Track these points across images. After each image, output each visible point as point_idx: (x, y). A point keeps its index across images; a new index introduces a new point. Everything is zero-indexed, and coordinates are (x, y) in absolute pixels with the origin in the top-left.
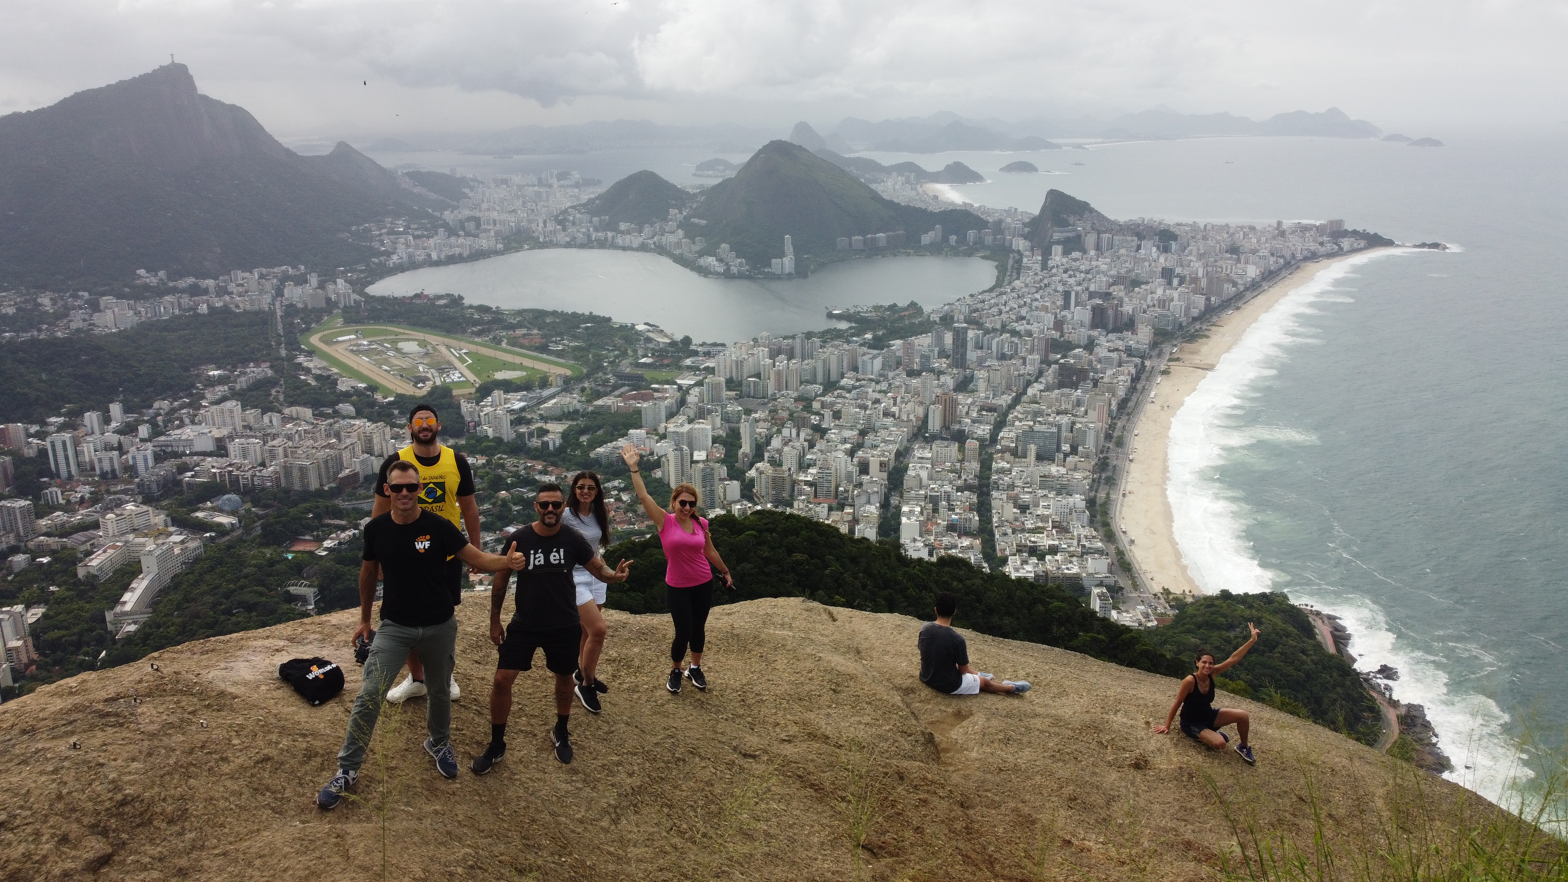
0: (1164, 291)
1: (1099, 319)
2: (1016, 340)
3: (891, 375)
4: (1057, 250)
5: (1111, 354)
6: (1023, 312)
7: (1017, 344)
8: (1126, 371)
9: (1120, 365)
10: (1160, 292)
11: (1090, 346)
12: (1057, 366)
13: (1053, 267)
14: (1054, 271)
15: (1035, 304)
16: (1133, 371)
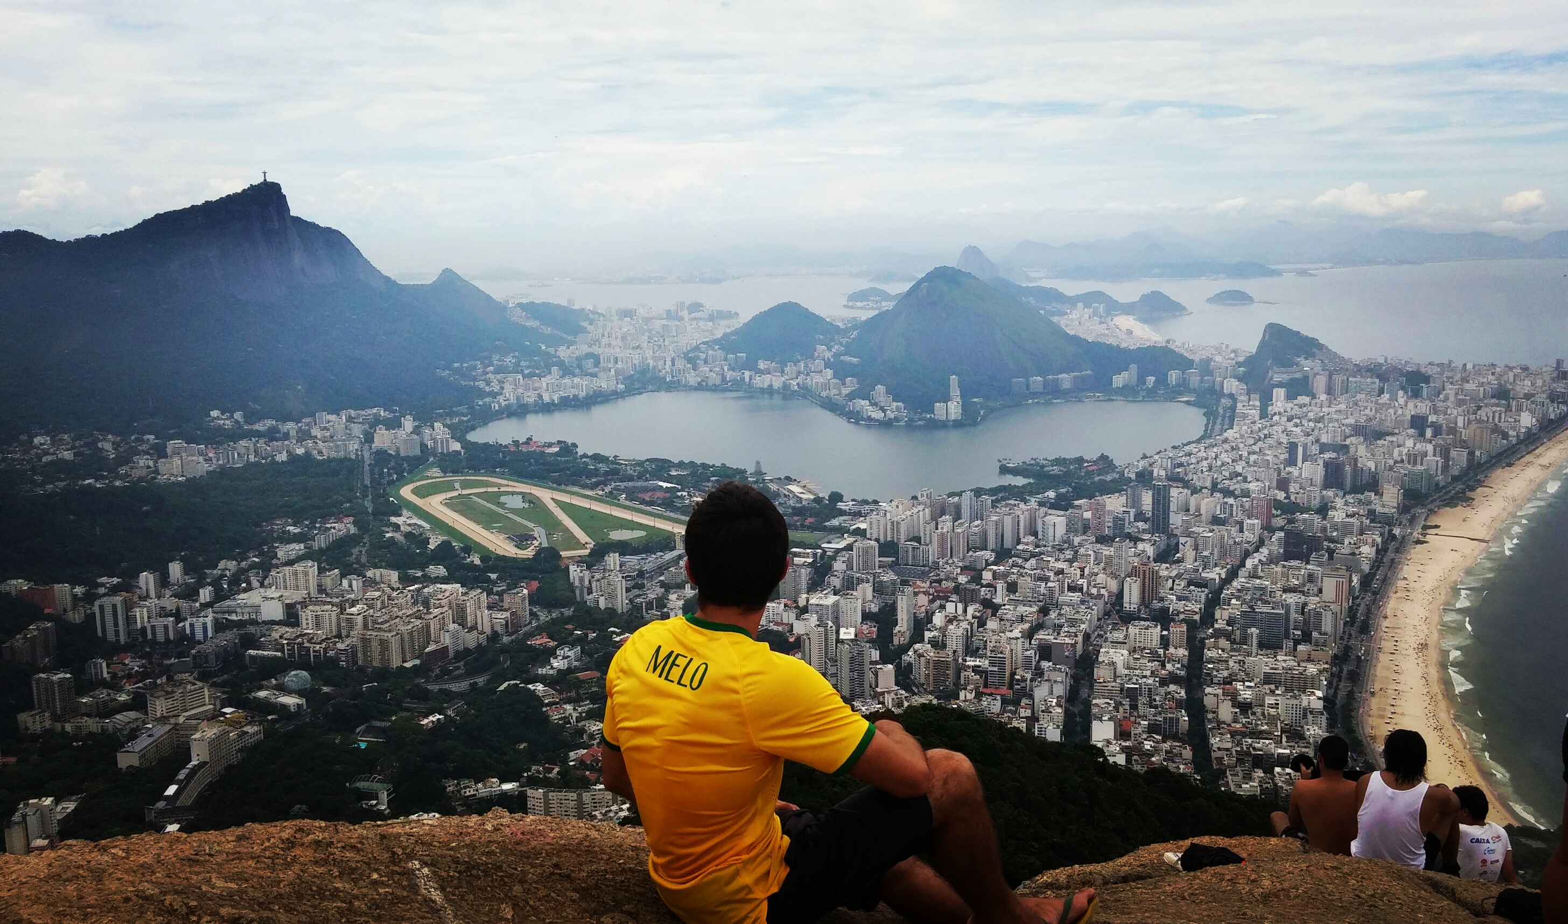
0: (1415, 444)
1: (1333, 476)
2: (1231, 501)
3: (1077, 540)
4: (1279, 394)
5: (1351, 520)
6: (1239, 469)
7: (1232, 505)
8: (1370, 541)
9: (1362, 533)
10: (1409, 443)
11: (1323, 510)
12: (1282, 534)
13: (1275, 414)
14: (1276, 418)
15: (1253, 458)
16: (1379, 540)
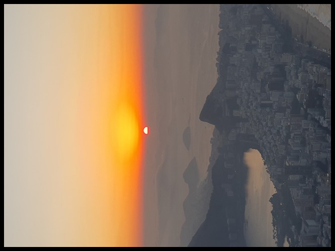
1: (277, 86)
16: (310, 63)
